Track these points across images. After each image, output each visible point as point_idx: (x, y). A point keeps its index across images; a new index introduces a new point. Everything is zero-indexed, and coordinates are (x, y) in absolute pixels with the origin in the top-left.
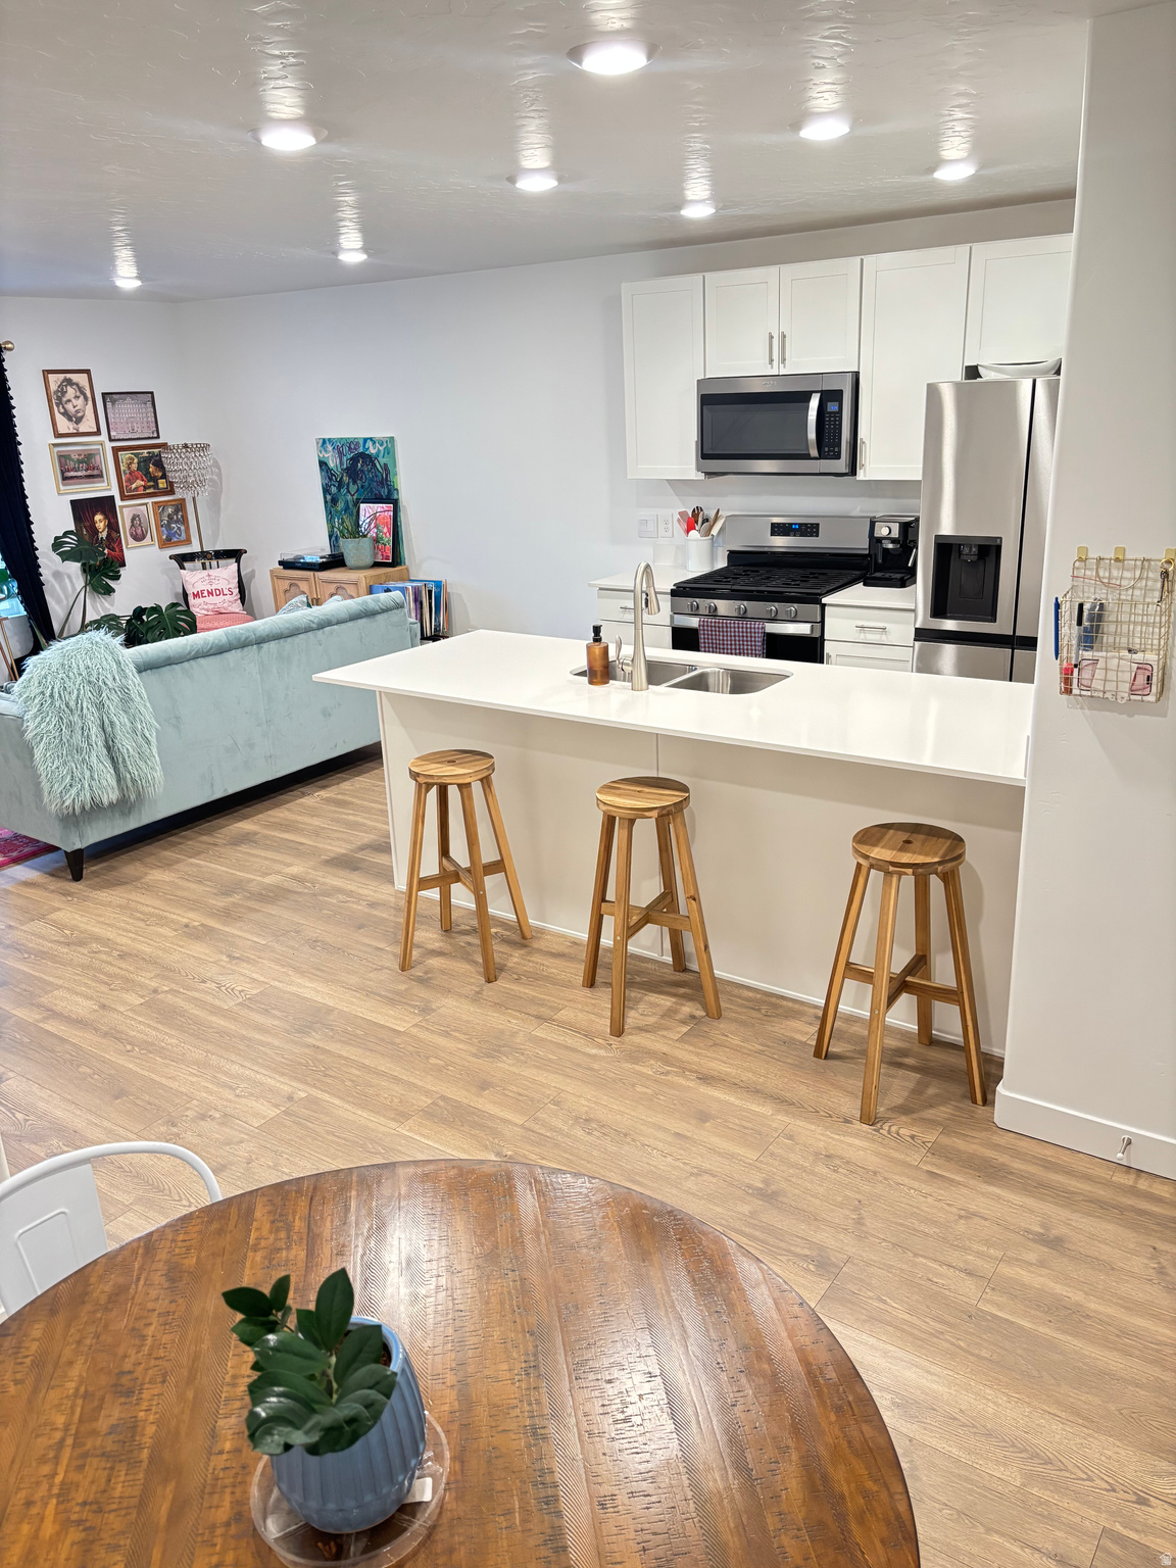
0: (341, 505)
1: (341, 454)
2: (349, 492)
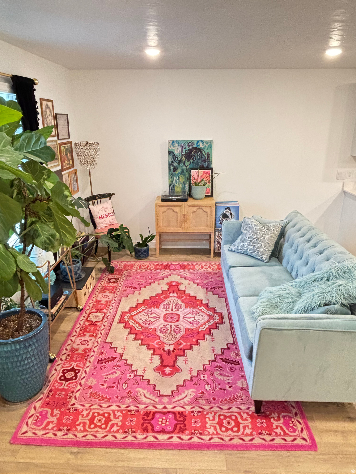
0: (179, 171)
1: (182, 148)
2: (184, 164)
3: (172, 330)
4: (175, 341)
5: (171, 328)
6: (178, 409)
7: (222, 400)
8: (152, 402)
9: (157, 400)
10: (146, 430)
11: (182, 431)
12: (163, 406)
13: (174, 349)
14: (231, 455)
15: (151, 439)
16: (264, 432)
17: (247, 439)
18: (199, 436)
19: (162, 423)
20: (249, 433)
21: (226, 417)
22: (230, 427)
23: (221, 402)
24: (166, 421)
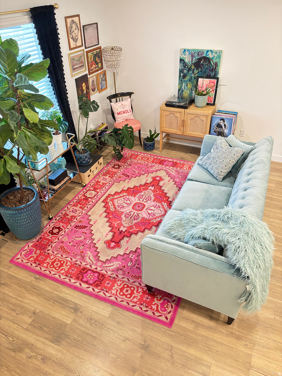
0: (187, 78)
1: (193, 56)
2: (193, 72)
3: (133, 216)
4: (130, 225)
5: (133, 214)
6: (104, 272)
7: (133, 275)
8: (91, 263)
9: (94, 262)
10: (77, 278)
11: (97, 286)
12: (96, 267)
13: (126, 231)
14: (116, 310)
15: (78, 284)
16: (145, 304)
17: (131, 304)
18: (105, 292)
19: (89, 277)
20: (135, 301)
21: (128, 286)
22: (126, 293)
23: (131, 277)
24: (92, 277)
